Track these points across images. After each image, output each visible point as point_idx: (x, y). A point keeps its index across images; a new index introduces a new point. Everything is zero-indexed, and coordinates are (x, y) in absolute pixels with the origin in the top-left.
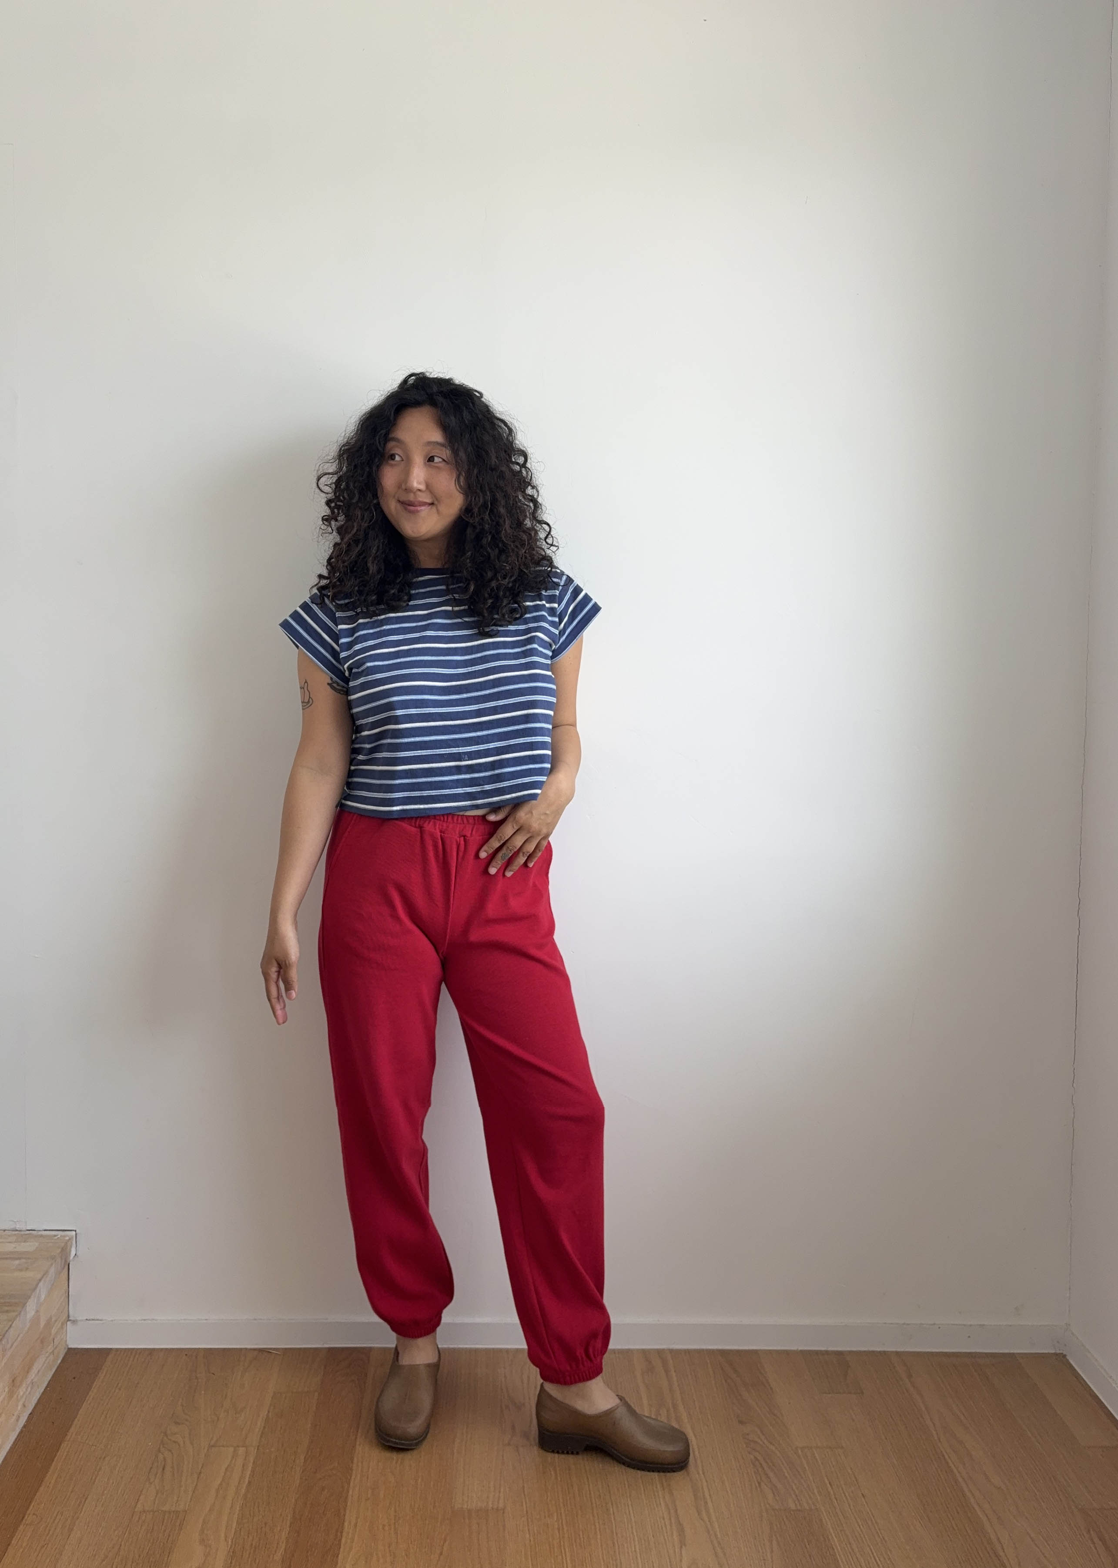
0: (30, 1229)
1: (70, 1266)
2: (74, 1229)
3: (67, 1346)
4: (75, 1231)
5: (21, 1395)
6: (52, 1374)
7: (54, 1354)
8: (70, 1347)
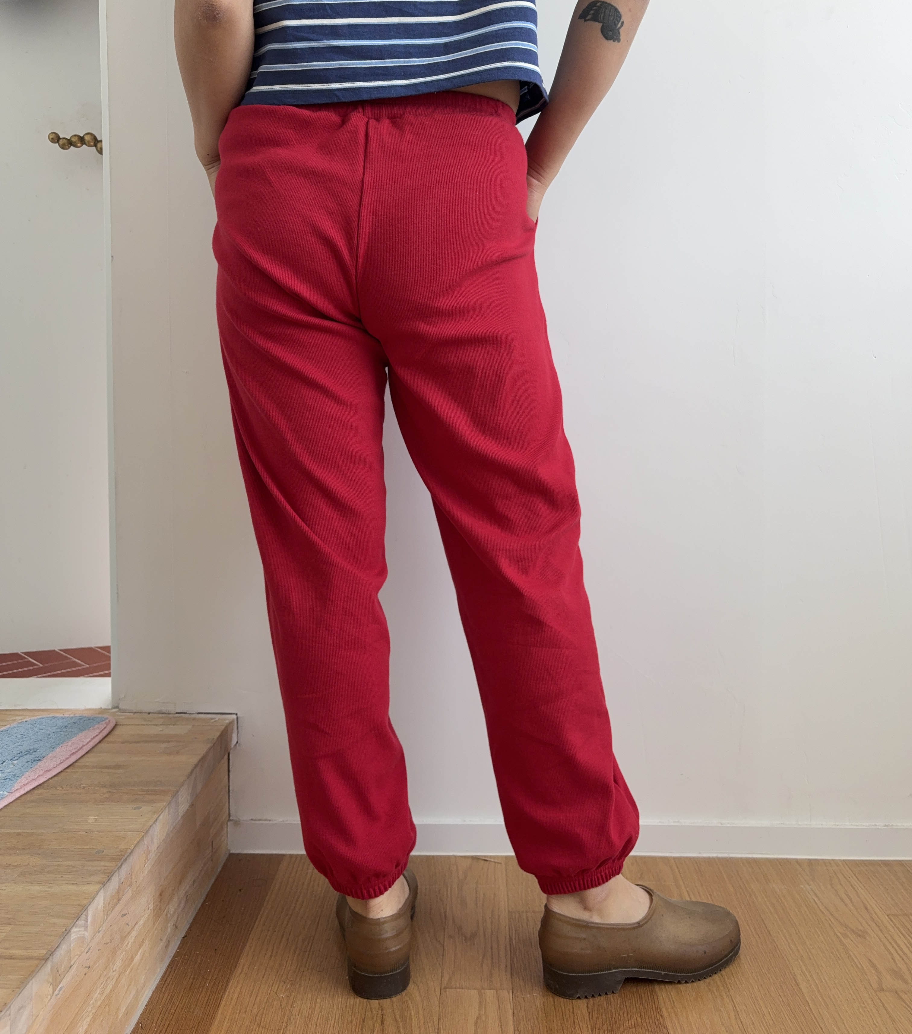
0: (180, 711)
1: (231, 755)
2: (235, 712)
3: (229, 851)
4: (237, 714)
5: (172, 912)
6: (210, 886)
7: (212, 860)
8: (233, 851)
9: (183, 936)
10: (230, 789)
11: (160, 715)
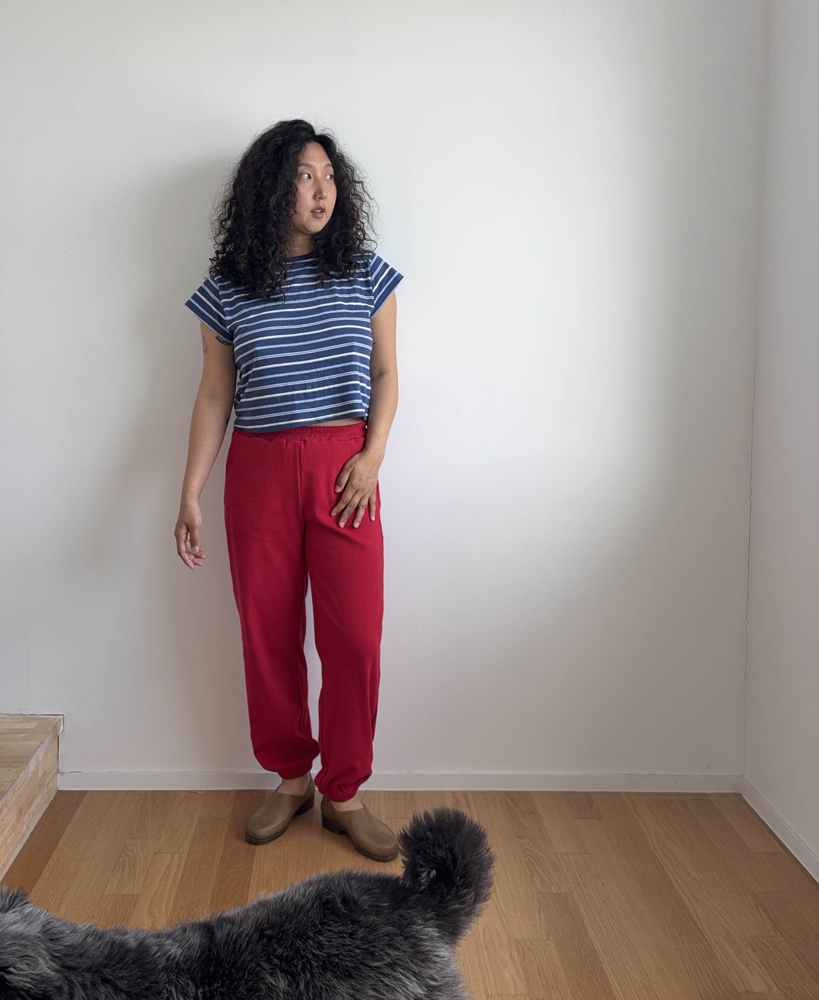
0: (32, 714)
1: (59, 738)
3: (57, 789)
4: (63, 715)
5: (26, 820)
6: (47, 807)
7: (48, 794)
8: (59, 789)
9: (31, 832)
10: (59, 755)
11: (21, 716)
